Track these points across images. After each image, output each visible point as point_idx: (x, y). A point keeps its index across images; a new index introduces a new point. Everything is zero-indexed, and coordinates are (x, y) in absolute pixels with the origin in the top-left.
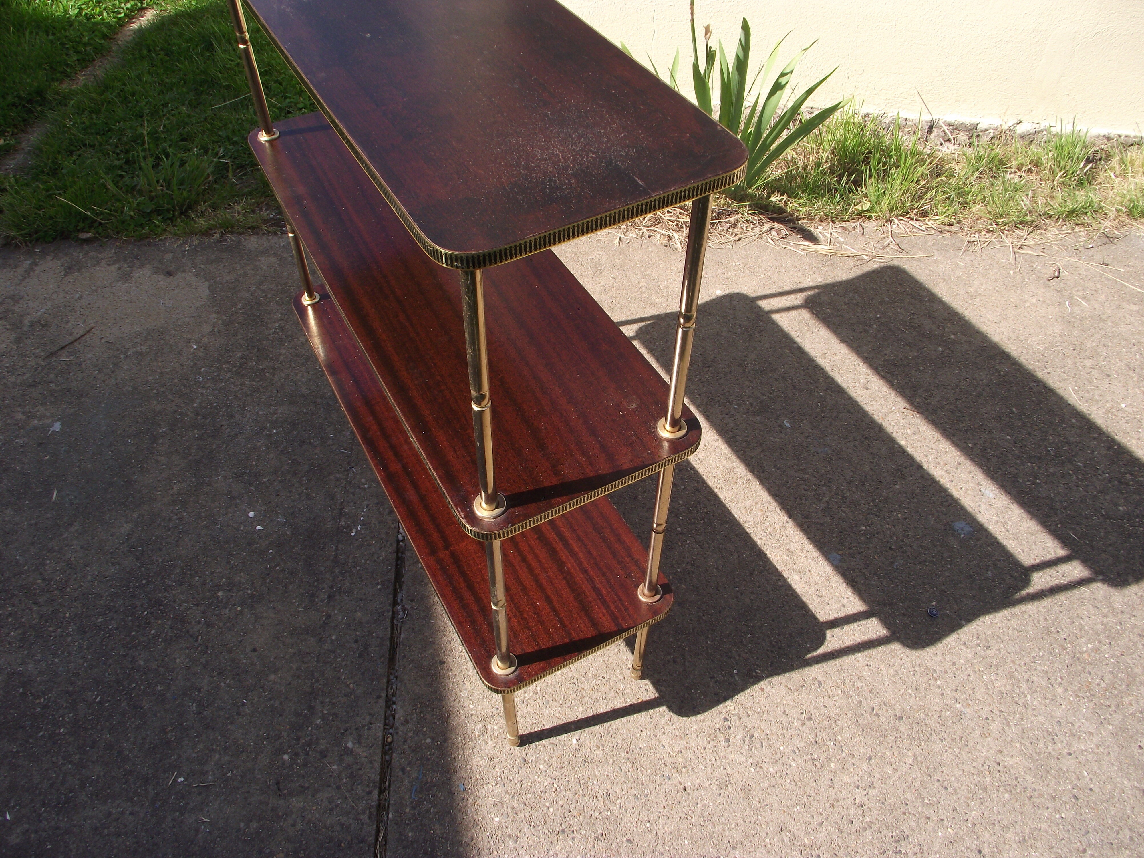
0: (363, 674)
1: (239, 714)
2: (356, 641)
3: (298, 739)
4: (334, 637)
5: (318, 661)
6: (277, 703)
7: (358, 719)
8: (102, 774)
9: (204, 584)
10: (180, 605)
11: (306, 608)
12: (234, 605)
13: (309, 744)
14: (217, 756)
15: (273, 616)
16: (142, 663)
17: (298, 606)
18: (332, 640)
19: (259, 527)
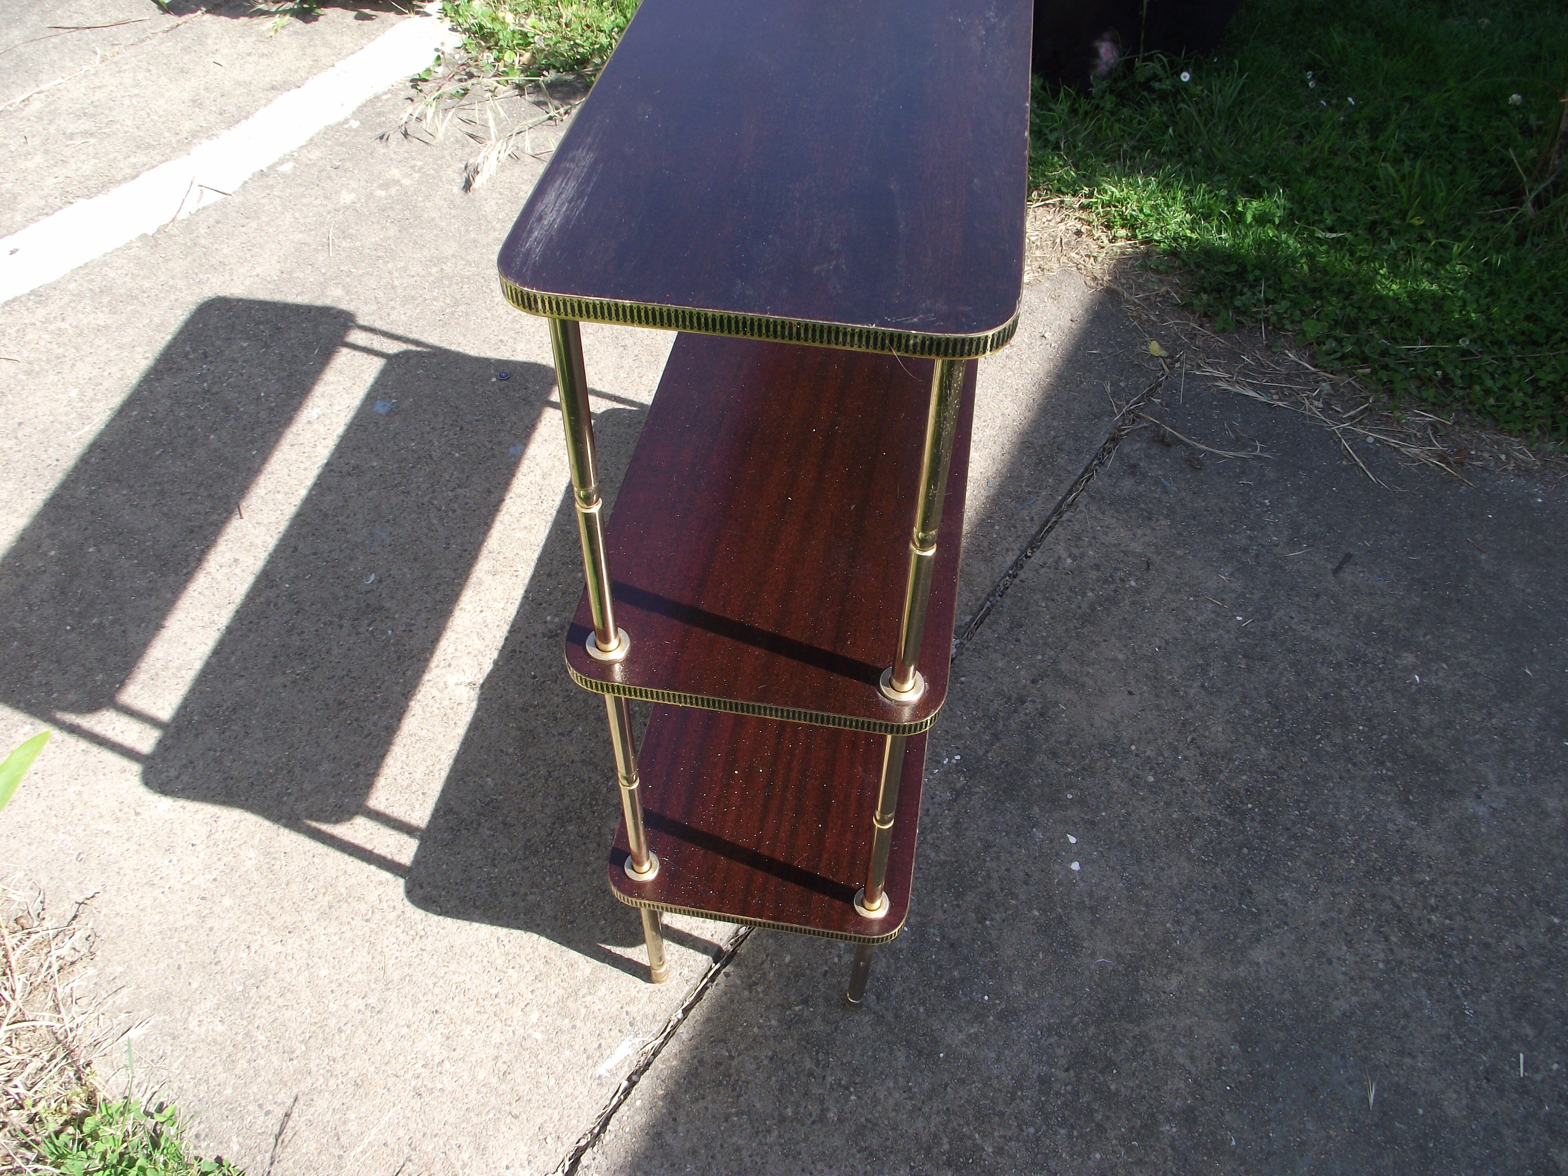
0: (1026, 609)
1: (1167, 643)
2: (1018, 640)
3: (1115, 591)
4: (1040, 657)
5: (1066, 644)
6: (1124, 631)
7: (1052, 576)
8: (1319, 665)
9: (1168, 804)
10: (1205, 792)
11: (1056, 704)
12: (1137, 755)
13: (1106, 581)
14: (1199, 619)
15: (1096, 717)
16: (1262, 749)
17: (1063, 711)
18: (1043, 655)
19: (1073, 840)
